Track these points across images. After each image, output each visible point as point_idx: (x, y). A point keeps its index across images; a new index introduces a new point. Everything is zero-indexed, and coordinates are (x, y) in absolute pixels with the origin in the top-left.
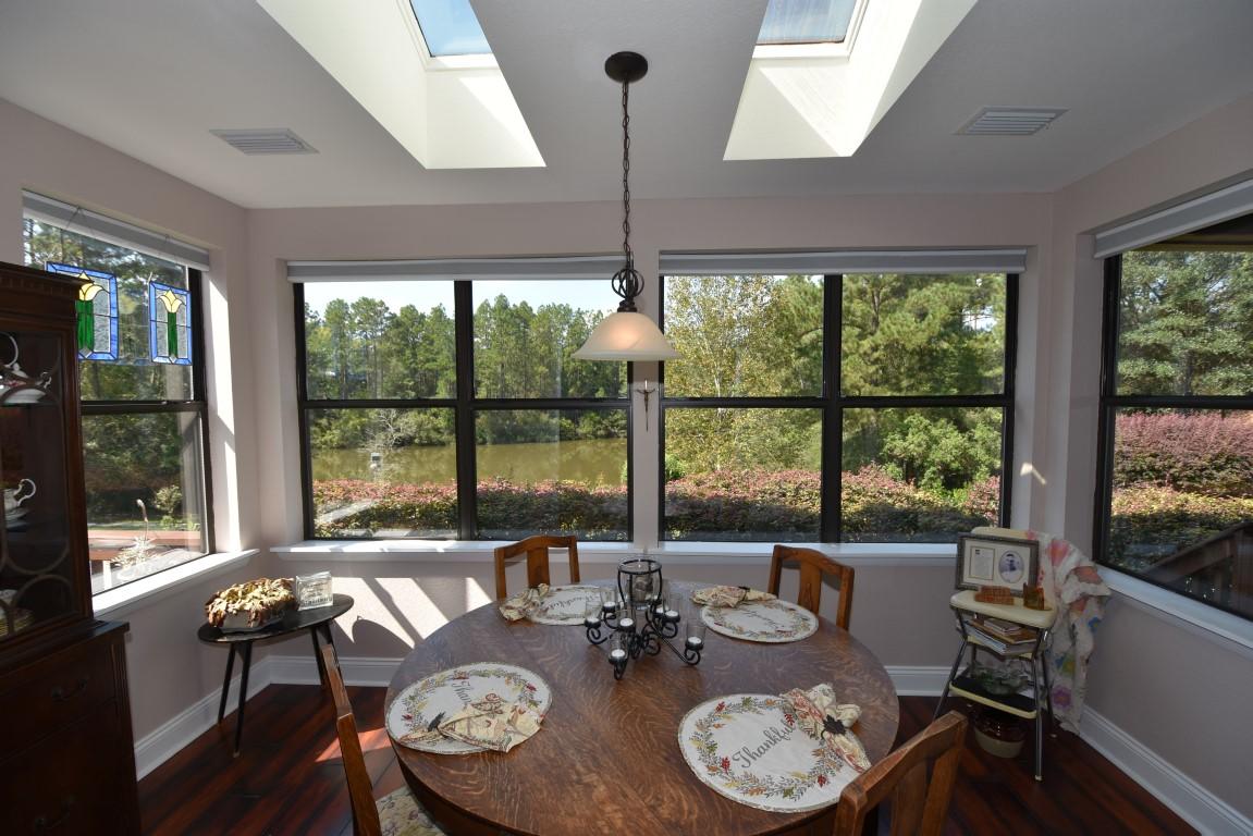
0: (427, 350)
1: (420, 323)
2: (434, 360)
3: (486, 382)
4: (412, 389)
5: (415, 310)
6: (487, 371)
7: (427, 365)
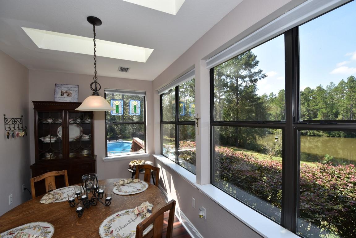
0: (314, 102)
1: (312, 93)
2: (317, 105)
3: (342, 112)
4: (307, 116)
5: (310, 88)
6: (342, 108)
7: (313, 107)
